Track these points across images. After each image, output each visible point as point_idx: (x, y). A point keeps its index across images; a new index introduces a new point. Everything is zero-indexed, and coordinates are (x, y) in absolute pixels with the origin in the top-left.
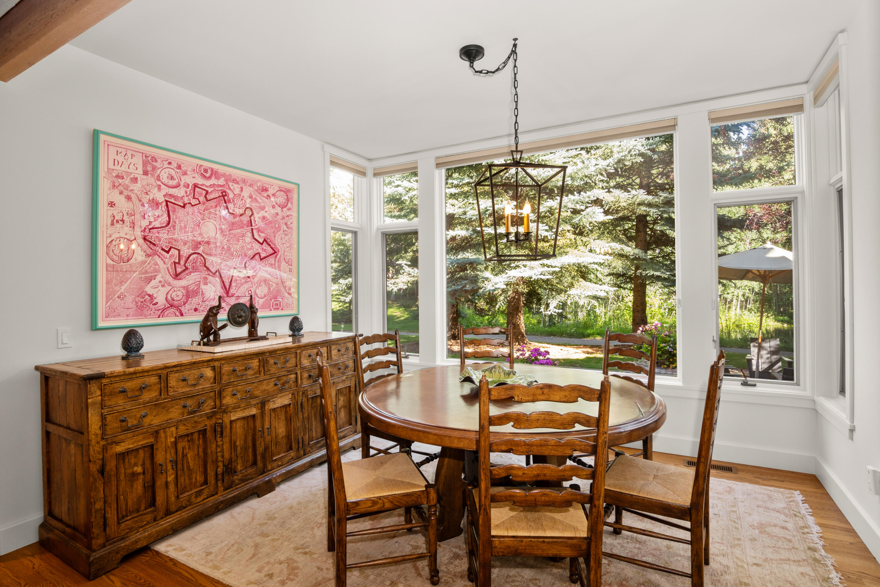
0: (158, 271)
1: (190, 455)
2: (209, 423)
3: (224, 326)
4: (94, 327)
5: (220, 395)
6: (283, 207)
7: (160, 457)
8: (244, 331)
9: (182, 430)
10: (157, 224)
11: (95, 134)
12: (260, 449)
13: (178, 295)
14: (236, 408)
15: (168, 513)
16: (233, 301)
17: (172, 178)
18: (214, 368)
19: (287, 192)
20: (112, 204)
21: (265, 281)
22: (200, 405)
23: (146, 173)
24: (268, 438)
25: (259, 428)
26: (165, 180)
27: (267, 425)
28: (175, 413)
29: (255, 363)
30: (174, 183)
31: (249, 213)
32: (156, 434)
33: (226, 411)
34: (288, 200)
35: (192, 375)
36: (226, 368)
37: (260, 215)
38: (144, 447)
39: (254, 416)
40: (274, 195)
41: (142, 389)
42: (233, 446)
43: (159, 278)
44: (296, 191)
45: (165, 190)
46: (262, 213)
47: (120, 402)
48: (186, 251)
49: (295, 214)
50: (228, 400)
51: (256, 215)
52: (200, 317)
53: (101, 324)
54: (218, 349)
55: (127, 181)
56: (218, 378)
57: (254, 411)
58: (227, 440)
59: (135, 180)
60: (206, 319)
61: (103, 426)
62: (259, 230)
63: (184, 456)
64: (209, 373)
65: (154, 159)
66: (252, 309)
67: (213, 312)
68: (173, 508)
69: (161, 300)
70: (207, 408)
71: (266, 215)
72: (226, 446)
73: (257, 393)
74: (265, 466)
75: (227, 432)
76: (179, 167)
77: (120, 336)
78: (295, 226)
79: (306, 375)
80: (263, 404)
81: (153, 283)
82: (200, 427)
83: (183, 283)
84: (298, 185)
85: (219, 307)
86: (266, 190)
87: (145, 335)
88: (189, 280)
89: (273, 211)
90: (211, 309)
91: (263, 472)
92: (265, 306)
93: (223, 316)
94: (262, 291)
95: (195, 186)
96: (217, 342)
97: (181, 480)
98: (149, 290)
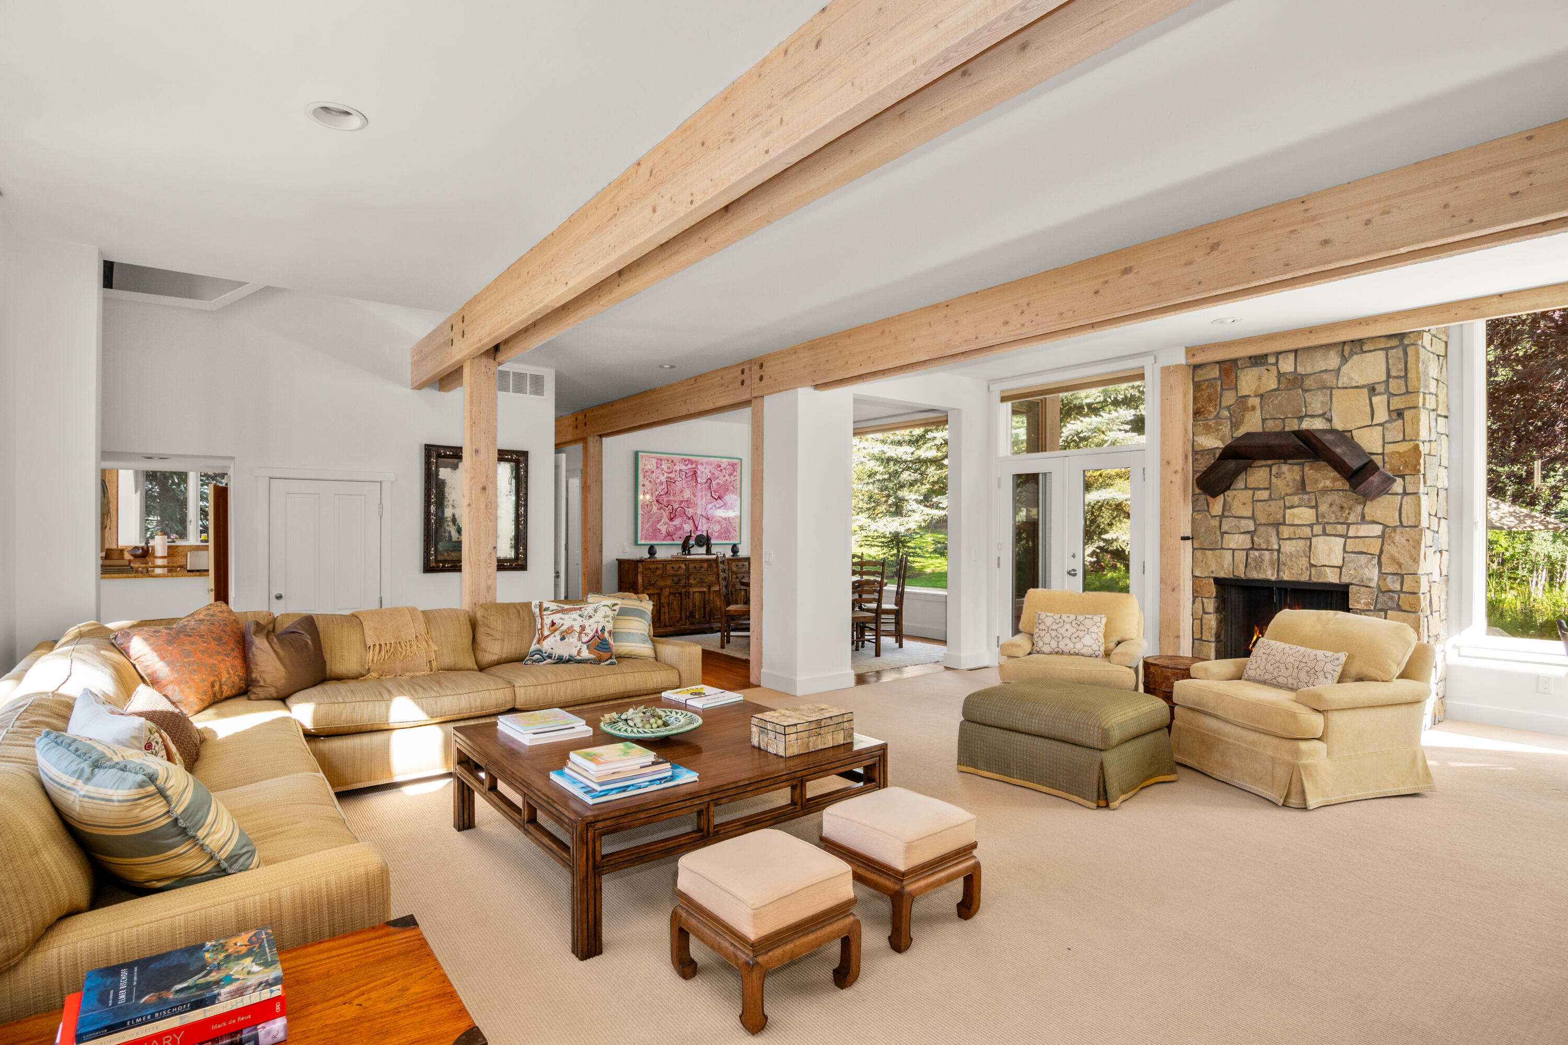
0: (662, 517)
1: (675, 603)
2: (683, 590)
3: (693, 546)
4: (636, 543)
5: (688, 578)
6: (730, 475)
7: (663, 600)
8: (703, 550)
9: (672, 590)
10: (662, 493)
11: (636, 454)
12: (708, 610)
13: (672, 529)
14: (696, 586)
15: (665, 626)
16: (699, 533)
17: (669, 468)
18: (686, 565)
19: (733, 465)
20: (643, 485)
21: (719, 522)
22: (680, 580)
23: (657, 467)
24: (712, 605)
25: (707, 598)
26: (666, 470)
27: (711, 598)
28: (669, 582)
29: (705, 565)
30: (670, 471)
31: (709, 481)
32: (661, 589)
33: (690, 586)
34: (734, 470)
35: (676, 566)
36: (692, 566)
37: (716, 482)
38: (657, 594)
39: (704, 592)
40: (725, 469)
41: (657, 568)
42: (694, 605)
43: (663, 521)
44: (739, 465)
45: (666, 475)
46: (718, 481)
47: (648, 572)
48: (676, 506)
49: (738, 478)
50: (692, 581)
51: (713, 482)
52: (681, 542)
53: (639, 543)
54: (688, 557)
55: (650, 473)
56: (687, 569)
57: (704, 589)
58: (691, 600)
59: (653, 472)
60: (685, 542)
61: (643, 581)
62: (715, 492)
63: (672, 603)
64: (683, 566)
65: (661, 460)
66: (708, 539)
67: (688, 538)
68: (667, 624)
69: (664, 530)
70: (683, 582)
71: (720, 482)
72: (691, 604)
73: (706, 580)
74: (710, 619)
75: (691, 597)
76: (672, 462)
77: (647, 548)
78: (738, 487)
79: (734, 576)
80: (709, 587)
81: (661, 523)
82: (679, 591)
83: (674, 523)
84: (741, 460)
85: (690, 536)
86: (720, 466)
87: (657, 548)
88: (677, 522)
89: (724, 479)
90: (687, 537)
91: (709, 622)
92: (719, 537)
93: (692, 542)
94: (717, 528)
95: (680, 470)
96: (689, 554)
97: (671, 614)
98: (659, 526)
